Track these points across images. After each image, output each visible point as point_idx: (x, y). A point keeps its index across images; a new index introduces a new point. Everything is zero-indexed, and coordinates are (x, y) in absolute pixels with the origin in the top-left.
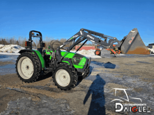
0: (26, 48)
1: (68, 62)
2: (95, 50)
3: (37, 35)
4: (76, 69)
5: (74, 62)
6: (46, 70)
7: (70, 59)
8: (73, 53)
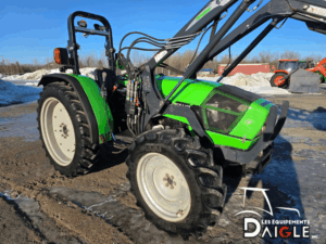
0: (62, 70)
1: (184, 120)
2: (271, 75)
3: (96, 26)
4: (218, 152)
5: (210, 119)
6: (119, 141)
7: (194, 108)
8: (207, 83)
